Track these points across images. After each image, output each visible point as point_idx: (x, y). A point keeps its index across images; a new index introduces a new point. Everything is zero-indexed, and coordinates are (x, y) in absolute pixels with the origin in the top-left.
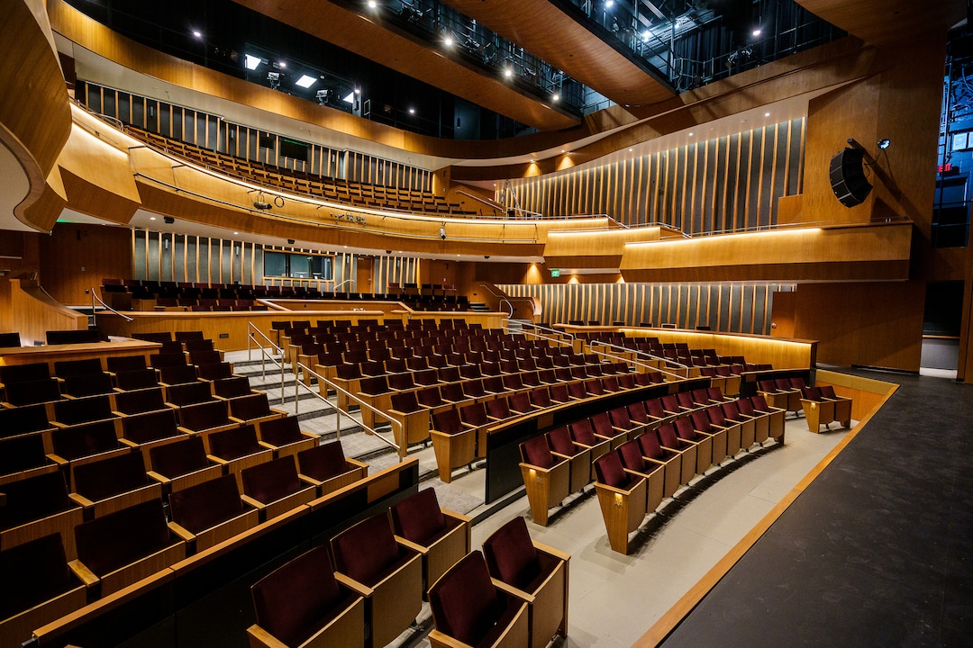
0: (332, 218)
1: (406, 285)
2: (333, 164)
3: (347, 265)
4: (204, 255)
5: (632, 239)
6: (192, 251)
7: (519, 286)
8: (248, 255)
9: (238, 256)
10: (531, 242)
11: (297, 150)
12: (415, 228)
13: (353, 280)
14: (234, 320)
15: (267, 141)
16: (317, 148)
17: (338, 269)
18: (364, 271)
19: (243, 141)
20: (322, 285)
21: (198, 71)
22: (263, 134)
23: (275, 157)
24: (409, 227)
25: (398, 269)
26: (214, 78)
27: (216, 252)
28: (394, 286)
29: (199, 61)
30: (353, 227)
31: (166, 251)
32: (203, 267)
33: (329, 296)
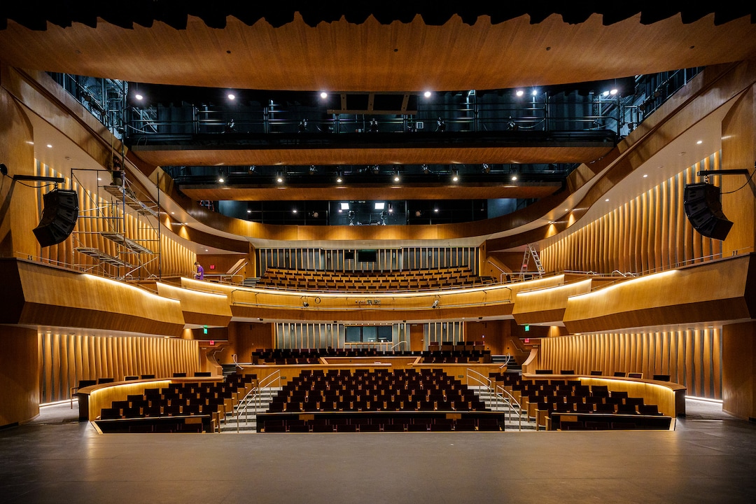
0: (360, 304)
1: (444, 343)
2: (394, 260)
3: (402, 331)
4: (311, 332)
5: (574, 293)
6: (304, 330)
7: (546, 339)
8: (335, 329)
9: (330, 331)
10: (506, 303)
11: (368, 256)
12: (417, 302)
13: (407, 341)
14: (289, 370)
15: (349, 255)
16: (382, 251)
17: (395, 334)
18: (417, 335)
19: (335, 259)
20: (383, 346)
21: (300, 229)
22: (346, 251)
23: (355, 264)
24: (413, 302)
25: (445, 330)
26: (308, 230)
27: (317, 329)
28: (434, 344)
29: (302, 223)
30: (372, 307)
31: (292, 331)
32: (311, 339)
33: (389, 353)
